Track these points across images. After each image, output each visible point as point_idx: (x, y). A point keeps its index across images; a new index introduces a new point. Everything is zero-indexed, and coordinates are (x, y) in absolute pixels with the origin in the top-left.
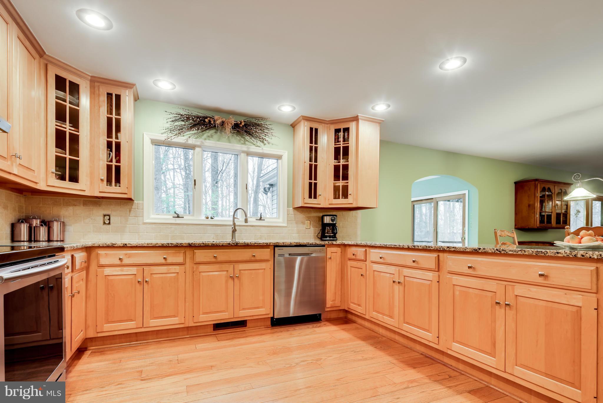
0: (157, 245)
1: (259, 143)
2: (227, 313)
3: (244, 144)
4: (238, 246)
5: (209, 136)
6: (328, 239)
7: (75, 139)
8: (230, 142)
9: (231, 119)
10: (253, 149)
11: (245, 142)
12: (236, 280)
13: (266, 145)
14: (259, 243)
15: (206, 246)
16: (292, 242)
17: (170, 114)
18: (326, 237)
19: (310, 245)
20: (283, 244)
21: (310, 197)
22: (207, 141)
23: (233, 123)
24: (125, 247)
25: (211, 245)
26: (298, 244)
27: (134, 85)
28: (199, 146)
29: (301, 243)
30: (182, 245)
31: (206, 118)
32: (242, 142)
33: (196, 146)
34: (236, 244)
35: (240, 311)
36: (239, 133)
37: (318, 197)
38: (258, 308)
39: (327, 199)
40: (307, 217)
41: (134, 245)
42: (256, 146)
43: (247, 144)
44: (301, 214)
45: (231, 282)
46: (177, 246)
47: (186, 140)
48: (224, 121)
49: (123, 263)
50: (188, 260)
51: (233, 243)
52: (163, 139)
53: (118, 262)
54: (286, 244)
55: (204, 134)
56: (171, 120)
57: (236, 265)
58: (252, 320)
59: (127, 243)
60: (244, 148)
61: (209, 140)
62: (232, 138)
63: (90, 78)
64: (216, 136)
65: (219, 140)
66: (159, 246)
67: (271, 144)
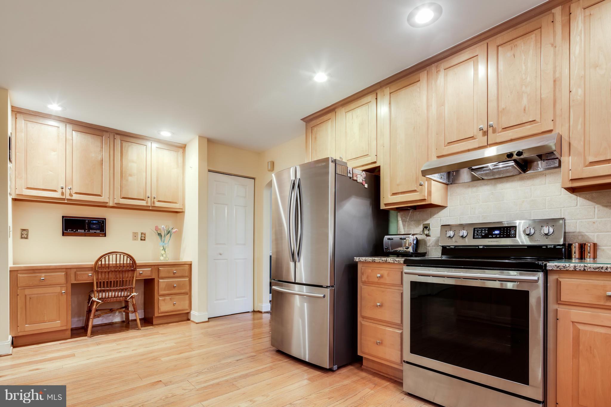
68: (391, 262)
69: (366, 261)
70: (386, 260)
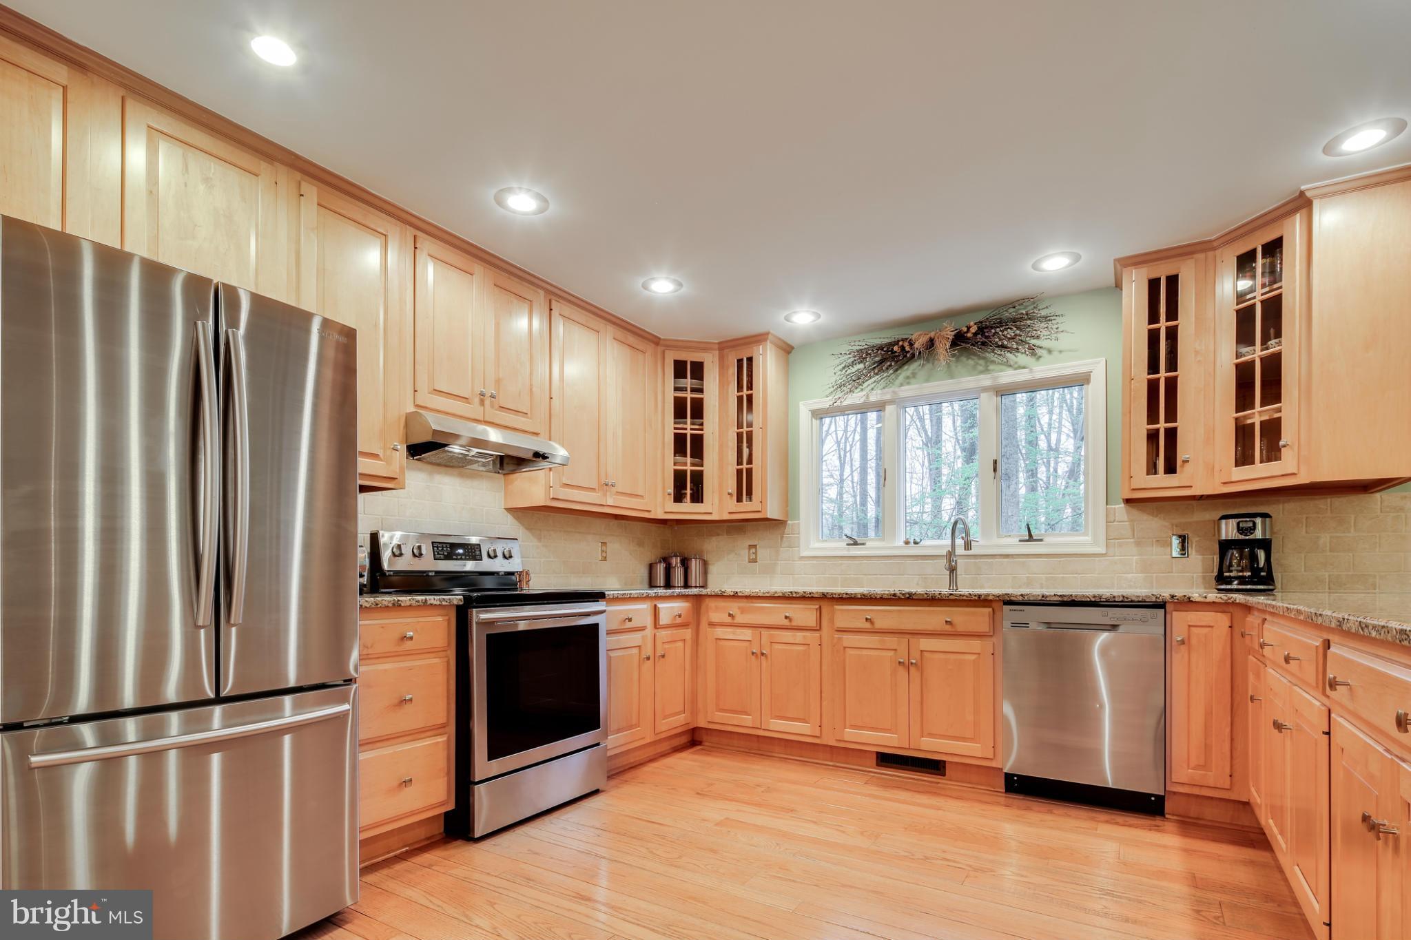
0: (776, 595)
1: (1022, 359)
2: (896, 736)
3: (986, 371)
4: (913, 599)
5: (908, 378)
6: (1235, 587)
7: (698, 441)
8: (952, 377)
9: (946, 328)
10: (1007, 376)
11: (988, 366)
12: (912, 669)
13: (1041, 359)
14: (960, 595)
15: (852, 598)
16: (1047, 594)
17: (840, 356)
18: (1229, 581)
19: (1106, 601)
20: (1021, 598)
21: (1152, 469)
22: (906, 388)
23: (951, 336)
24: (736, 596)
25: (859, 597)
26: (1065, 599)
27: (768, 334)
28: (891, 402)
29: (1076, 596)
30: (812, 595)
31: (896, 343)
32: (981, 368)
33: (885, 403)
34: (907, 596)
35: (923, 739)
36: (967, 353)
37: (1182, 466)
38: (964, 739)
39: (1217, 468)
40: (1176, 526)
41: (746, 594)
42: (1016, 369)
43: (993, 370)
44: (1156, 519)
45: (902, 672)
46: (804, 597)
47: (864, 398)
48: (933, 337)
49: (735, 622)
50: (825, 623)
51: (903, 594)
52: (826, 405)
53: (728, 620)
54: (1031, 599)
55: (898, 376)
56: (841, 367)
57: (913, 640)
58: (957, 763)
59: (738, 590)
60: (985, 380)
61: (908, 383)
62: (956, 366)
63: (717, 346)
64: (922, 374)
65: (927, 380)
66: (779, 597)
67: (1055, 353)
68: (435, 603)
69: (377, 605)
70: (426, 600)
